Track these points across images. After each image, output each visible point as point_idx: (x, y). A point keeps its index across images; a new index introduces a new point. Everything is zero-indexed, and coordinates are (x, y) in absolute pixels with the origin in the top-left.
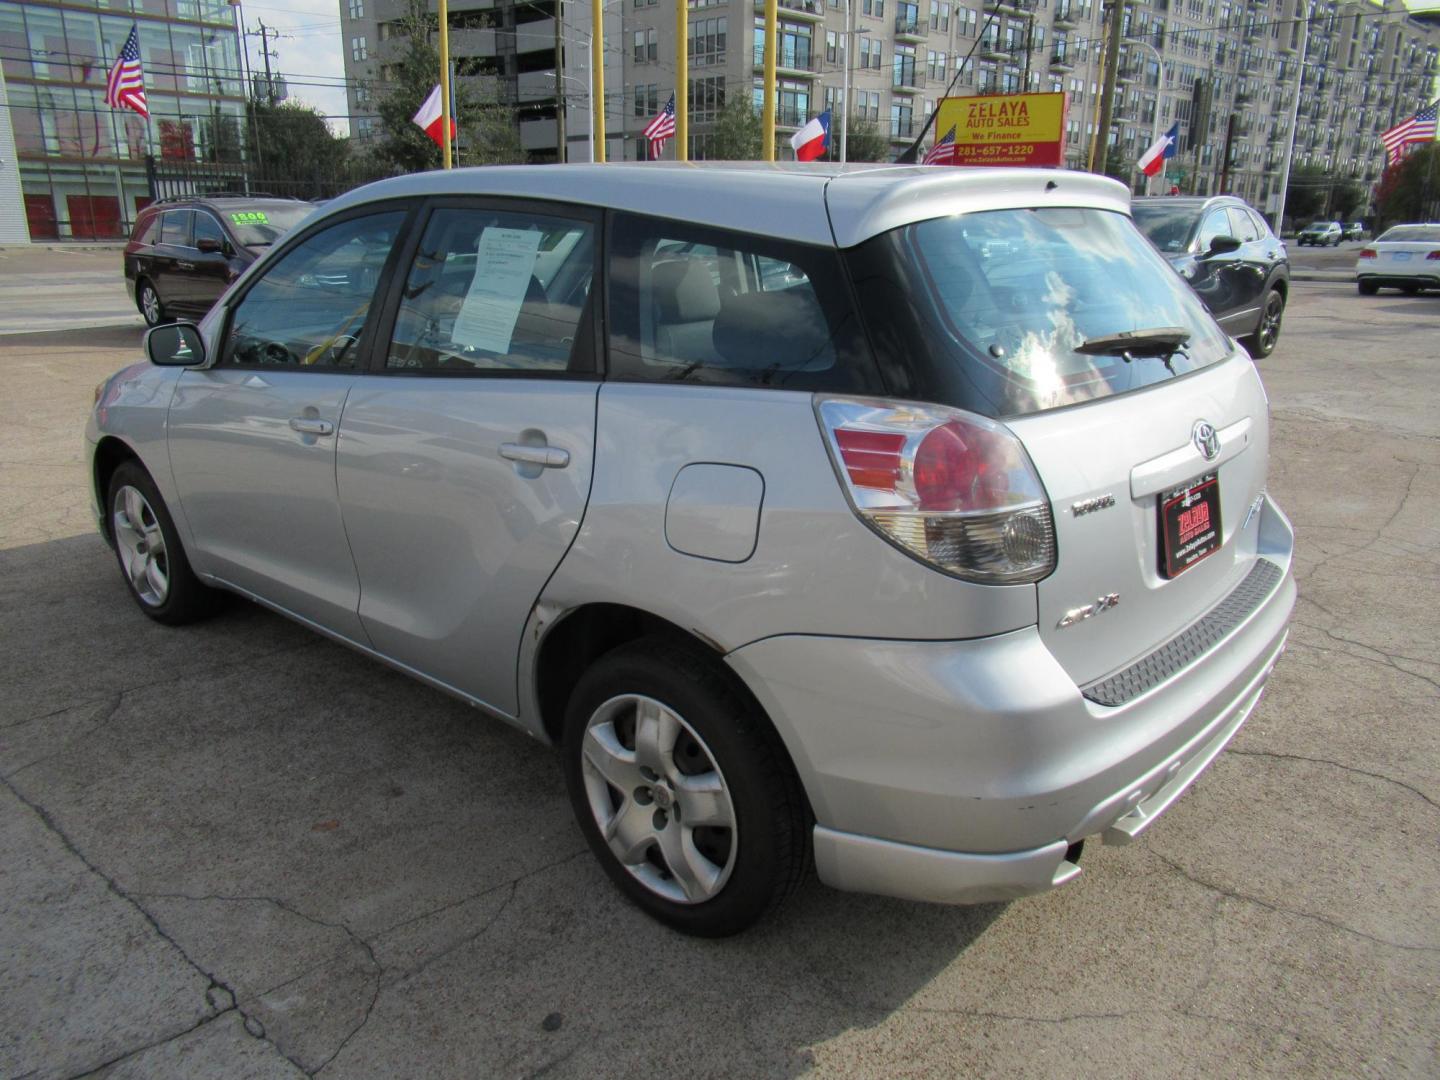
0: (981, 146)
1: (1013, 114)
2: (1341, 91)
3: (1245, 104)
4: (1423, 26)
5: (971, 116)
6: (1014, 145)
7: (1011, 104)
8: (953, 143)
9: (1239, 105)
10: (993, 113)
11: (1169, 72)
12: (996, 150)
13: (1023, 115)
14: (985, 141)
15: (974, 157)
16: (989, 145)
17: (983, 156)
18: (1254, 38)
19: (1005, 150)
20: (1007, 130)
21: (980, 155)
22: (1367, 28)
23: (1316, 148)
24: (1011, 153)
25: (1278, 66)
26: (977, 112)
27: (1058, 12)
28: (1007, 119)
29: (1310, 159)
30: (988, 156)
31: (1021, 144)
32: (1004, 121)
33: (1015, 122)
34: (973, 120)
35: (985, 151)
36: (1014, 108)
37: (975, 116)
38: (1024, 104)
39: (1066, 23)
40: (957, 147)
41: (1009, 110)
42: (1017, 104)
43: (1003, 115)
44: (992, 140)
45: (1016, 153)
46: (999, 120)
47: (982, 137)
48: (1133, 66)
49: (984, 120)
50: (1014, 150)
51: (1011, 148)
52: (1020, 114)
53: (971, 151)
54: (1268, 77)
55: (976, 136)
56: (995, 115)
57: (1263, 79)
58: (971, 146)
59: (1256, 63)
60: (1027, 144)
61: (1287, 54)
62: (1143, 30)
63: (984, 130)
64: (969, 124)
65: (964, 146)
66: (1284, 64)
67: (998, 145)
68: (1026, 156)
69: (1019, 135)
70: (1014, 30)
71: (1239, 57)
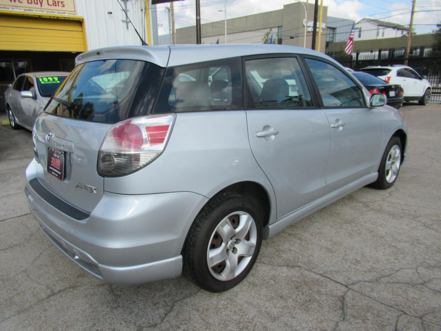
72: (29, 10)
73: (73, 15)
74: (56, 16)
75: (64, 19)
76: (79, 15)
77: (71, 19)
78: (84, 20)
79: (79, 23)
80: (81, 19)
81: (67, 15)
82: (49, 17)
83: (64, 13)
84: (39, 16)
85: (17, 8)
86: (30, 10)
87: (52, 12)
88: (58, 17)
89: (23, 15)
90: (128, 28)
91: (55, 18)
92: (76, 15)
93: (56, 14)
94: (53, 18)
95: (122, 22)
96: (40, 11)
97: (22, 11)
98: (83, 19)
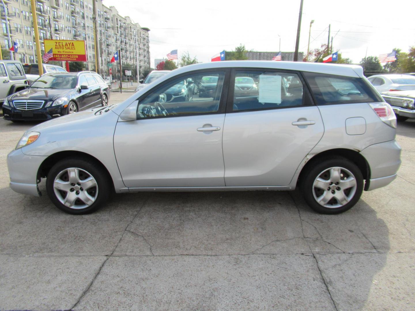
0: (61, 55)
1: (70, 46)
2: (130, 45)
3: (109, 47)
4: (144, 31)
5: (56, 45)
6: (72, 55)
7: (69, 43)
8: (52, 53)
9: (108, 47)
10: (63, 45)
11: (88, 36)
12: (66, 56)
13: (73, 46)
14: (62, 53)
15: (59, 58)
16: (64, 55)
17: (62, 58)
18: (108, 29)
19: (69, 56)
20: (68, 50)
21: (61, 57)
22: (133, 30)
23: (128, 59)
24: (71, 57)
25: (115, 38)
26: (58, 44)
27: (54, 16)
28: (68, 47)
29: (127, 62)
30: (64, 58)
31: (74, 55)
32: (67, 48)
33: (71, 48)
34: (57, 47)
35: (63, 56)
36: (70, 44)
37: (57, 46)
38: (73, 43)
39: (57, 19)
40: (54, 54)
41: (68, 45)
42: (70, 43)
43: (66, 46)
44: (64, 53)
45: (73, 57)
46: (65, 47)
47: (61, 52)
48: (78, 34)
49: (60, 47)
50: (72, 56)
51: (71, 56)
52: (72, 46)
53: (58, 56)
54: (114, 40)
55: (59, 52)
56: (64, 46)
57: (112, 40)
58: (58, 55)
59: (110, 36)
60: (76, 55)
61: (116, 35)
62: (79, 24)
63: (61, 50)
64: (56, 48)
65: (56, 54)
66: (116, 37)
67: (67, 55)
68: (76, 58)
69: (73, 52)
70: (42, 20)
71: (105, 34)
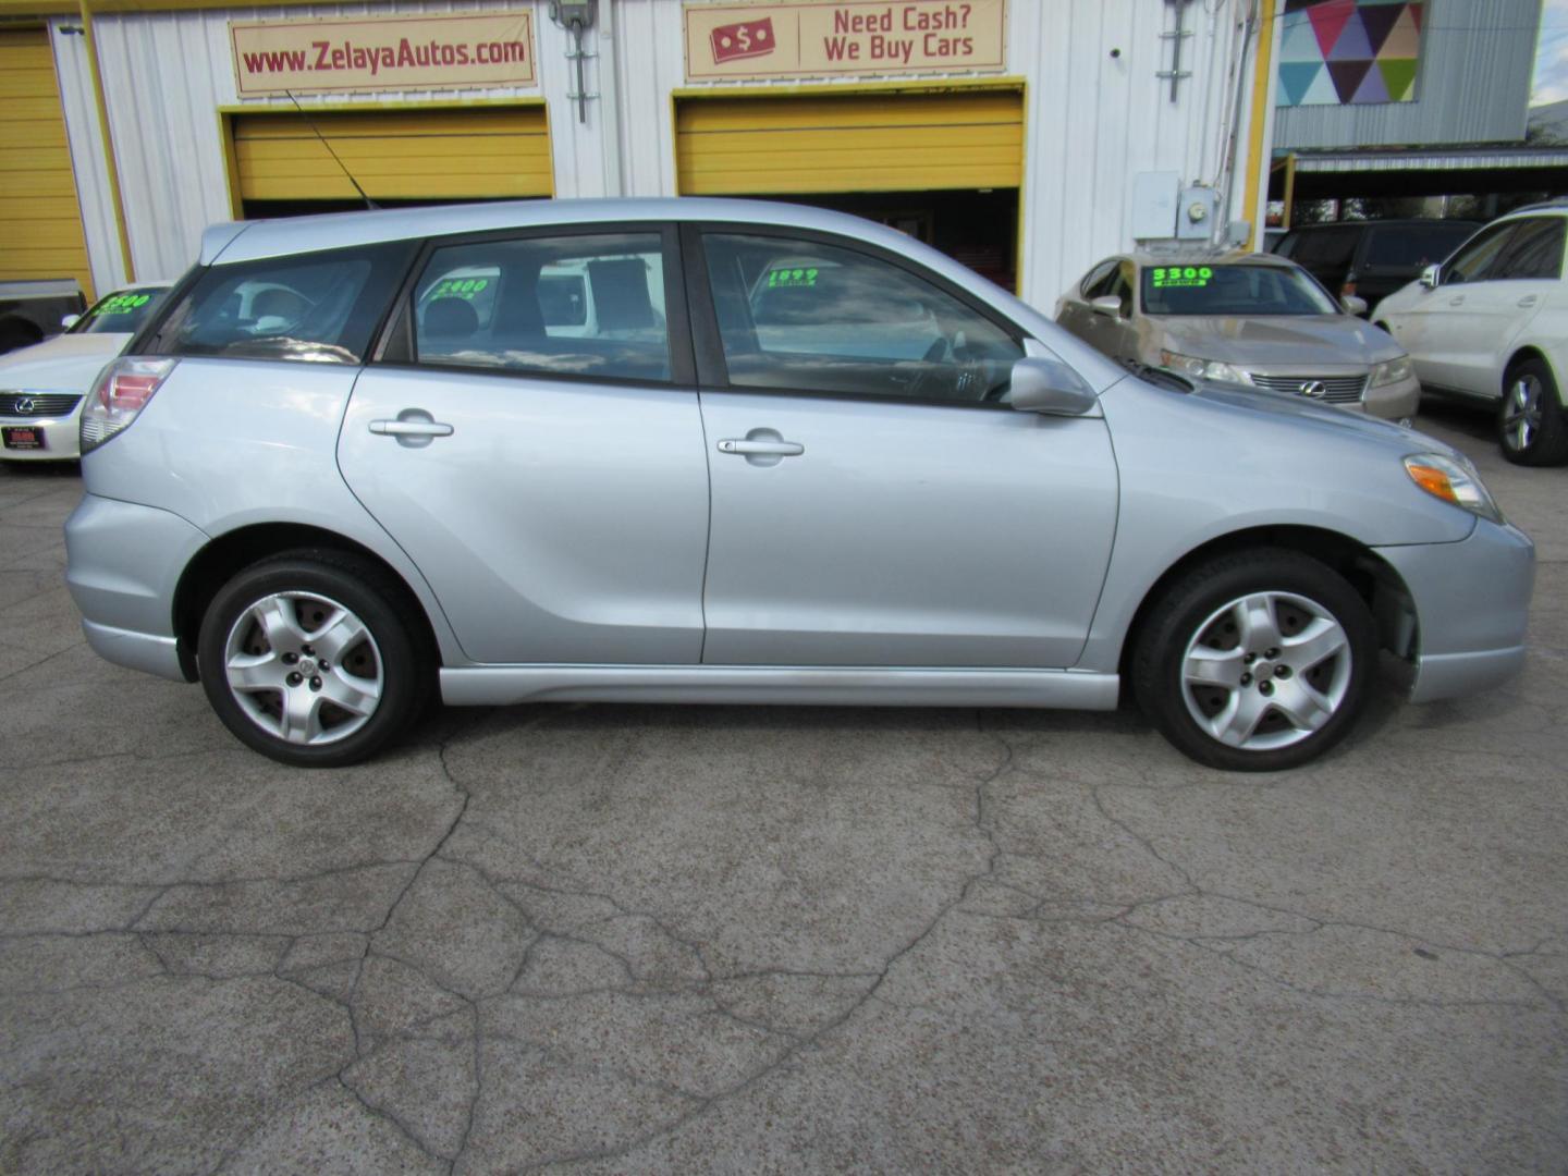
72: (870, 77)
73: (993, 75)
74: (944, 84)
75: (964, 89)
76: (1012, 73)
77: (986, 88)
78: (1026, 87)
79: (1012, 96)
80: (1019, 84)
81: (975, 78)
82: (923, 91)
83: (968, 73)
84: (898, 90)
85: (842, 77)
86: (875, 76)
87: (934, 74)
88: (948, 88)
89: (856, 91)
90: (1174, 97)
91: (941, 90)
92: (1005, 75)
93: (944, 79)
94: (935, 91)
95: (1158, 79)
96: (899, 76)
97: (855, 80)
98: (1023, 84)
